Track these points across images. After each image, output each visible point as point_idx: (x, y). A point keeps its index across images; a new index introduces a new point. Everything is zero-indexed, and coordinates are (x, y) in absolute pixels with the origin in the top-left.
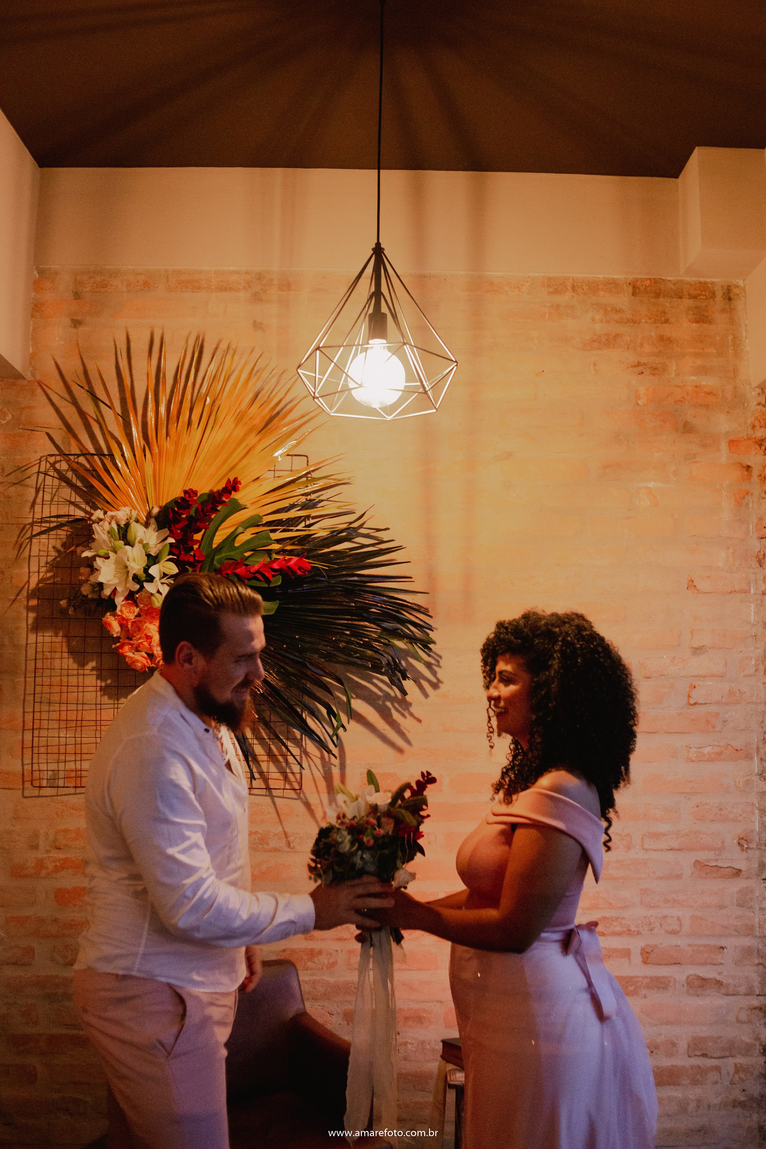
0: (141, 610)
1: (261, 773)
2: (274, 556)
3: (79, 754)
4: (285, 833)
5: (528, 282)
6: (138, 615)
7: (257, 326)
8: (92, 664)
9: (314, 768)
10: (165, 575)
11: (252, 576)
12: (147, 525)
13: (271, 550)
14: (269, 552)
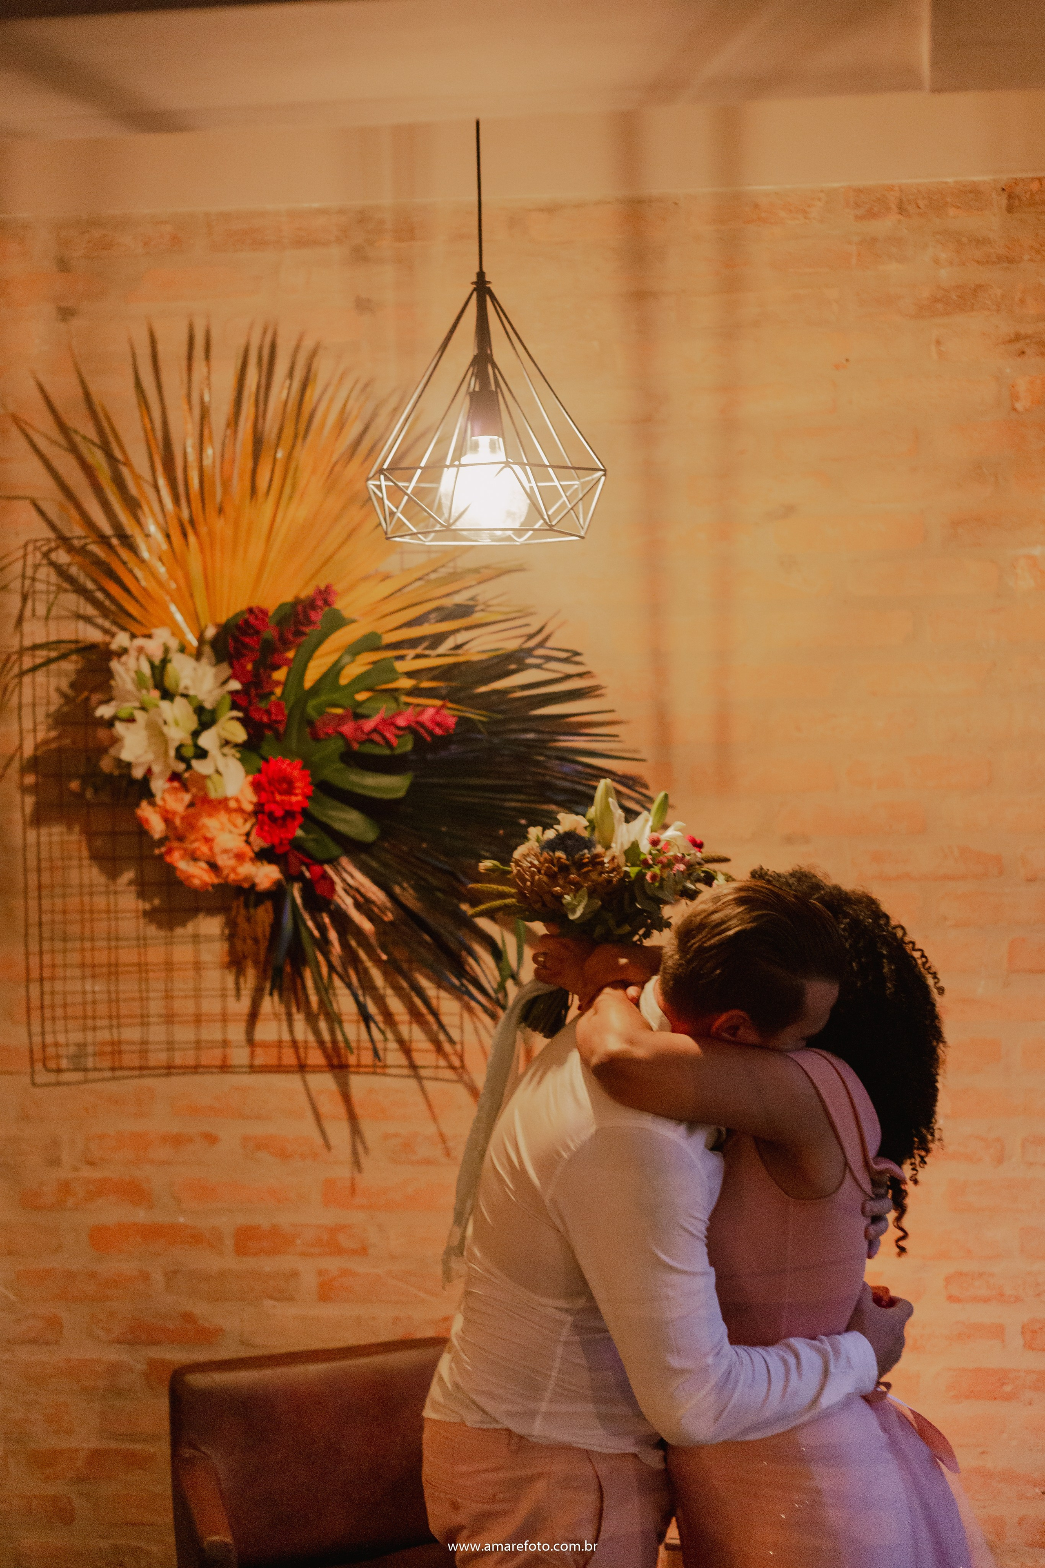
0: (194, 796)
1: (401, 1042)
2: (404, 699)
3: (116, 1019)
4: (442, 1137)
5: (820, 199)
6: (191, 805)
7: (363, 305)
8: (129, 875)
9: (483, 1033)
10: (226, 743)
11: (364, 737)
12: (198, 656)
13: (396, 690)
14: (394, 693)
